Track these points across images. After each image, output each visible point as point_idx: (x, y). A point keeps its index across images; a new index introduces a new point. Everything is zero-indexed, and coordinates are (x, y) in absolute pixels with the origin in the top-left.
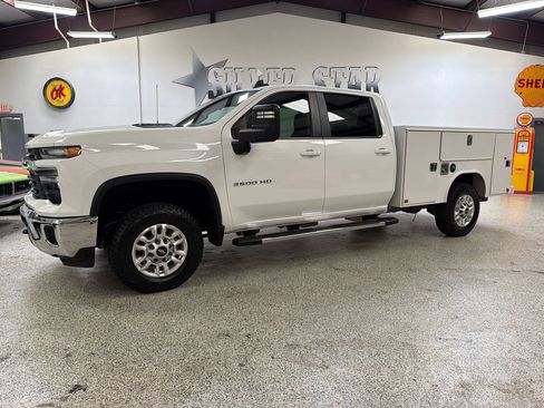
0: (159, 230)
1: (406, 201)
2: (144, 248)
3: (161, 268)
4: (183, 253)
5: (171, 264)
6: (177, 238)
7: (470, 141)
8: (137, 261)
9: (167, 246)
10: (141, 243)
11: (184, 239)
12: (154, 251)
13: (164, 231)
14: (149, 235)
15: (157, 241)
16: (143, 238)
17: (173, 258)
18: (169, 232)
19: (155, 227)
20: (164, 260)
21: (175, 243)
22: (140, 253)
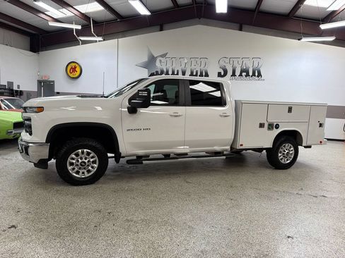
0: (83, 153)
1: (241, 145)
2: (74, 161)
3: (83, 173)
4: (96, 166)
5: (89, 171)
6: (92, 157)
7: (290, 110)
8: (70, 168)
9: (86, 161)
10: (73, 159)
11: (96, 158)
12: (79, 164)
13: (85, 154)
14: (77, 155)
15: (81, 158)
16: (74, 156)
17: (90, 168)
18: (88, 154)
19: (80, 151)
20: (85, 168)
21: (91, 160)
22: (72, 164)
